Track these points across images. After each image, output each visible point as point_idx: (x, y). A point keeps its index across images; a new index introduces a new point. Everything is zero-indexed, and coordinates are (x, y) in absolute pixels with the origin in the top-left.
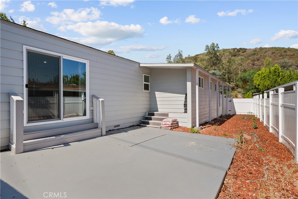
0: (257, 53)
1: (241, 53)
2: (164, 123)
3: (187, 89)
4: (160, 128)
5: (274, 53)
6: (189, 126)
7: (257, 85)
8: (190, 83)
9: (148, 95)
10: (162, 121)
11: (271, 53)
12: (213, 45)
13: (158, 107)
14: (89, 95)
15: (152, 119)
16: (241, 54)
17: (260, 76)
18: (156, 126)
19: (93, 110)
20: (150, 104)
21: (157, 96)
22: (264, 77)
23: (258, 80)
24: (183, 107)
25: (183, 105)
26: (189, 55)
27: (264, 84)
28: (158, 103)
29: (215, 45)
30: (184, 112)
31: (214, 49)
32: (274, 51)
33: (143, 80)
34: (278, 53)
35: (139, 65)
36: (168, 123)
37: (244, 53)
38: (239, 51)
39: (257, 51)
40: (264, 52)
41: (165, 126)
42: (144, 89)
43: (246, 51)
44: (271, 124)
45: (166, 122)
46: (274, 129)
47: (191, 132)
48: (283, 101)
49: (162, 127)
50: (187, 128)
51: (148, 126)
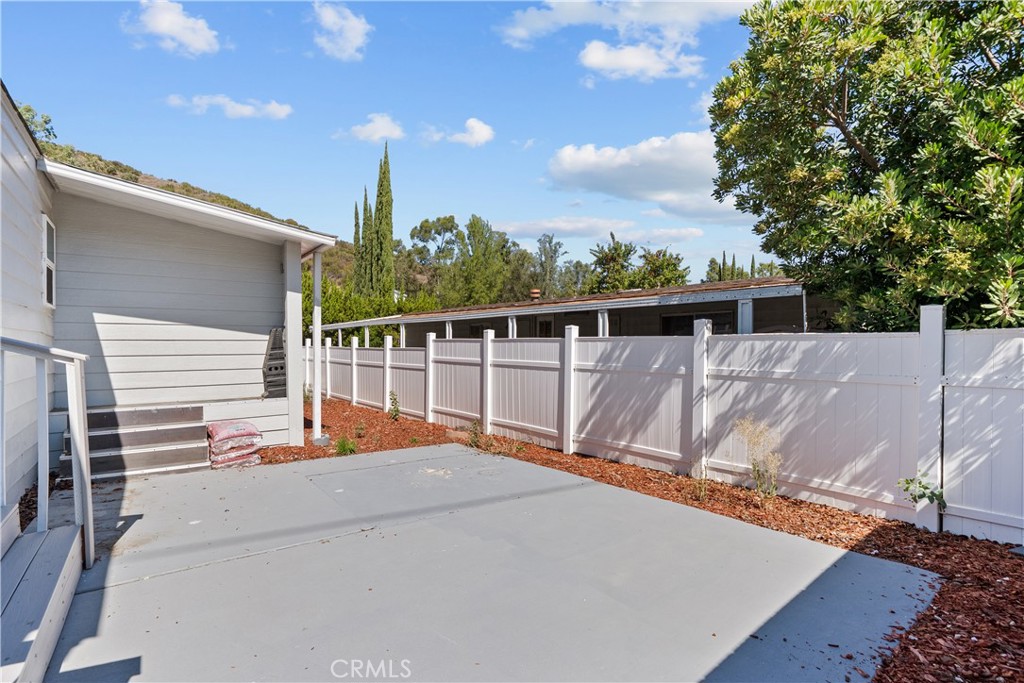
2: (229, 444)
8: (299, 295)
9: (49, 326)
10: (210, 437)
13: (115, 385)
15: (122, 439)
20: (55, 374)
25: (262, 371)
28: (112, 364)
30: (263, 393)
33: (42, 248)
36: (246, 440)
42: (47, 297)
44: (431, 405)
45: (236, 439)
46: (446, 414)
47: (339, 454)
48: (496, 355)
49: (217, 462)
50: (290, 448)
51: (133, 476)
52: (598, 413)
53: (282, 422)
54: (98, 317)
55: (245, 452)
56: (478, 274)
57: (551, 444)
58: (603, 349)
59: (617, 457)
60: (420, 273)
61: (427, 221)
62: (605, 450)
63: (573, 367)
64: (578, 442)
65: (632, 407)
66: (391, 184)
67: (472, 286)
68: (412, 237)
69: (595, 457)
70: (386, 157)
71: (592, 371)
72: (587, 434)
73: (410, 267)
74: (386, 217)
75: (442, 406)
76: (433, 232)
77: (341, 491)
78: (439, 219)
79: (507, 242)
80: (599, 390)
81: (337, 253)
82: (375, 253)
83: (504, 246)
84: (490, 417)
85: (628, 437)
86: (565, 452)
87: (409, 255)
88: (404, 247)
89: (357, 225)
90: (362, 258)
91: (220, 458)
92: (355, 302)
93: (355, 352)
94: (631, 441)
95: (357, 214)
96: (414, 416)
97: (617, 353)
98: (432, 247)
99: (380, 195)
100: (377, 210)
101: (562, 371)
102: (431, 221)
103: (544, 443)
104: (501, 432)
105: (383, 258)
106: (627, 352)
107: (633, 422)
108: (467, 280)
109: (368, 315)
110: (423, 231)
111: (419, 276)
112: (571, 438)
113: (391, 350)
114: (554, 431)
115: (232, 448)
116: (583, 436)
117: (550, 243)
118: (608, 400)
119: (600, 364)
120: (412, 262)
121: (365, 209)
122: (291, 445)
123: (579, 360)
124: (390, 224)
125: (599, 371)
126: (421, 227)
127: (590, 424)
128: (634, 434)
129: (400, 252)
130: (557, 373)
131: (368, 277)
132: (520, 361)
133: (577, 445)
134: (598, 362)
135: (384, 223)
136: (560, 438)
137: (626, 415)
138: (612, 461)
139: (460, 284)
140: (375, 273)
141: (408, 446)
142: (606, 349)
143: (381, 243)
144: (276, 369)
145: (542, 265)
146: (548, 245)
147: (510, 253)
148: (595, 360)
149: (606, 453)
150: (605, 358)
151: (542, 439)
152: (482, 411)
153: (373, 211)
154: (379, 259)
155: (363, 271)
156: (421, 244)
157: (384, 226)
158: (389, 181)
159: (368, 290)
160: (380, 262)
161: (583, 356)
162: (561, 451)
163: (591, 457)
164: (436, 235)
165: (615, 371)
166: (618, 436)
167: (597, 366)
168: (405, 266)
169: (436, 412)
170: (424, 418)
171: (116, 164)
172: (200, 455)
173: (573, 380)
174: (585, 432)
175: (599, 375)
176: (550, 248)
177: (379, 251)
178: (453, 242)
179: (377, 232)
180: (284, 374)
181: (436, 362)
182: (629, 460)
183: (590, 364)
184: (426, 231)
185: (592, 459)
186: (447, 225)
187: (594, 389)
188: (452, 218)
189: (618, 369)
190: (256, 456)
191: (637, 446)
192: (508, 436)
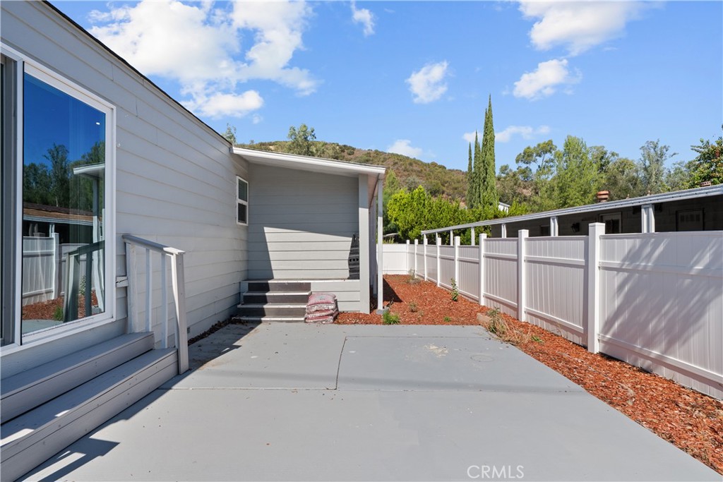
0: (371, 159)
1: (345, 154)
2: (316, 308)
3: (358, 222)
4: (303, 324)
5: (396, 163)
6: (364, 308)
7: (393, 219)
8: (367, 211)
9: (243, 235)
10: (307, 302)
11: (392, 163)
12: (304, 129)
13: (273, 267)
14: (117, 234)
15: (268, 298)
16: (346, 157)
17: (398, 204)
18: (291, 319)
19: (126, 288)
20: (248, 260)
21: (268, 237)
22: (404, 205)
23: (394, 210)
24: (346, 265)
25: (347, 261)
26: (252, 142)
27: (405, 218)
28: (272, 256)
29: (309, 130)
30: (348, 276)
31: (306, 138)
32: (396, 161)
33: (235, 194)
34: (401, 165)
35: (230, 149)
36: (325, 307)
37: (352, 156)
38: (343, 151)
39: (372, 155)
40: (382, 160)
41: (318, 314)
42: (239, 219)
43: (353, 153)
44: (483, 292)
45: (319, 305)
46: (493, 300)
47: (384, 323)
48: (529, 252)
49: (309, 319)
50: (360, 314)
51: (265, 321)
52: (626, 315)
53: (357, 296)
54: (266, 229)
55: (324, 314)
56: (572, 184)
57: (578, 340)
58: (630, 245)
59: (649, 367)
60: (524, 188)
61: (529, 148)
62: (633, 356)
63: (597, 265)
64: (603, 342)
65: (666, 313)
66: (494, 124)
67: (566, 194)
68: (517, 161)
69: (622, 361)
70: (490, 106)
71: (619, 270)
72: (614, 335)
73: (515, 184)
74: (490, 149)
75: (490, 293)
76: (535, 155)
77: (353, 352)
78: (539, 145)
79: (605, 154)
80: (626, 288)
81: (462, 180)
82: (482, 177)
83: (602, 158)
84: (524, 306)
85: (663, 345)
86: (589, 350)
87: (514, 175)
88: (511, 170)
89: (470, 159)
90: (474, 181)
91: (310, 316)
92: (461, 213)
93: (438, 248)
94: (666, 351)
95: (470, 151)
96: (473, 299)
97: (648, 250)
98: (534, 167)
99: (486, 134)
100: (484, 145)
101: (586, 268)
102: (532, 147)
103: (571, 337)
104: (534, 321)
105: (487, 180)
106: (661, 248)
107: (669, 329)
108: (562, 189)
109: (471, 221)
110: (527, 156)
111: (525, 191)
112: (596, 338)
113: (459, 247)
114: (580, 327)
115: (317, 311)
116: (608, 336)
117: (655, 148)
118: (638, 301)
119: (627, 263)
120: (517, 180)
121: (476, 147)
122: (361, 312)
123: (604, 258)
124: (492, 155)
125: (624, 270)
126: (524, 153)
127: (616, 325)
128: (670, 345)
129: (508, 174)
130: (582, 270)
131: (477, 195)
132: (548, 258)
133: (602, 345)
134: (624, 260)
135: (488, 154)
136: (585, 334)
137: (659, 322)
138: (642, 370)
139: (556, 193)
140: (482, 191)
141: (441, 323)
142: (634, 246)
143: (486, 169)
144: (354, 260)
145: (646, 169)
146: (652, 150)
147: (608, 162)
148: (622, 257)
149: (636, 360)
150: (633, 256)
151: (569, 333)
152: (518, 300)
153: (481, 147)
154: (484, 181)
155: (474, 190)
156: (524, 166)
157: (488, 157)
158: (492, 123)
159: (477, 203)
160: (486, 183)
161: (607, 253)
162: (586, 348)
163: (618, 360)
164: (538, 158)
165: (644, 270)
166: (649, 343)
167: (623, 265)
168: (512, 184)
169: (487, 297)
170: (478, 301)
171: (345, 146)
172: (301, 312)
173: (598, 277)
174: (612, 331)
175: (626, 274)
176: (656, 154)
177: (485, 175)
178: (552, 161)
179: (484, 162)
180: (359, 264)
181: (487, 257)
182: (664, 373)
183: (616, 262)
184: (528, 156)
185: (618, 363)
186: (547, 148)
187: (621, 287)
188: (551, 141)
189: (648, 269)
190: (331, 317)
191: (672, 359)
192: (539, 326)
